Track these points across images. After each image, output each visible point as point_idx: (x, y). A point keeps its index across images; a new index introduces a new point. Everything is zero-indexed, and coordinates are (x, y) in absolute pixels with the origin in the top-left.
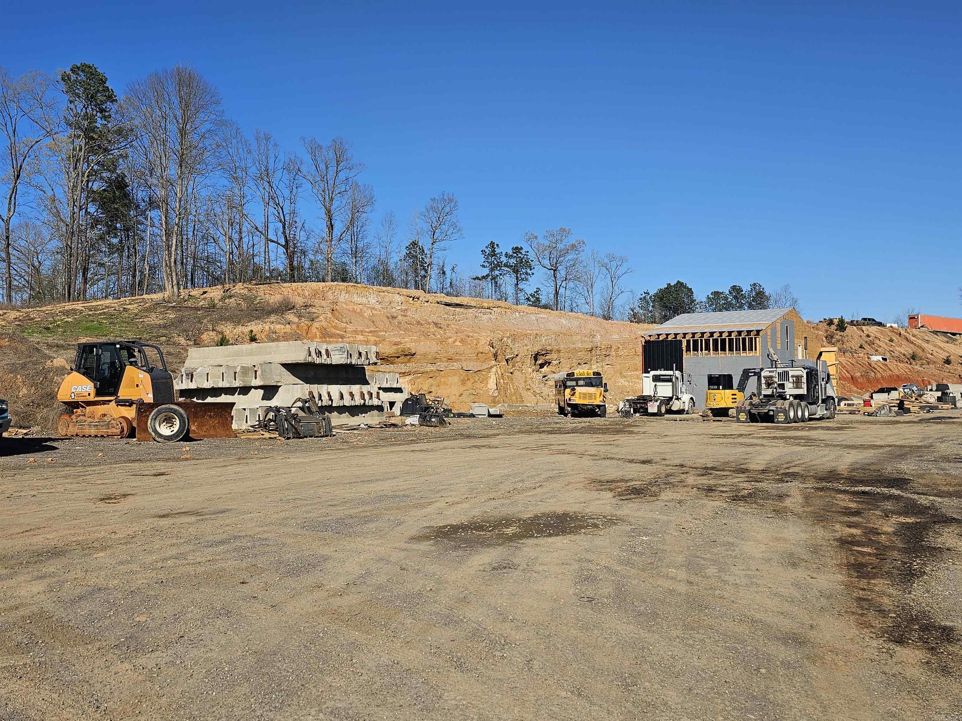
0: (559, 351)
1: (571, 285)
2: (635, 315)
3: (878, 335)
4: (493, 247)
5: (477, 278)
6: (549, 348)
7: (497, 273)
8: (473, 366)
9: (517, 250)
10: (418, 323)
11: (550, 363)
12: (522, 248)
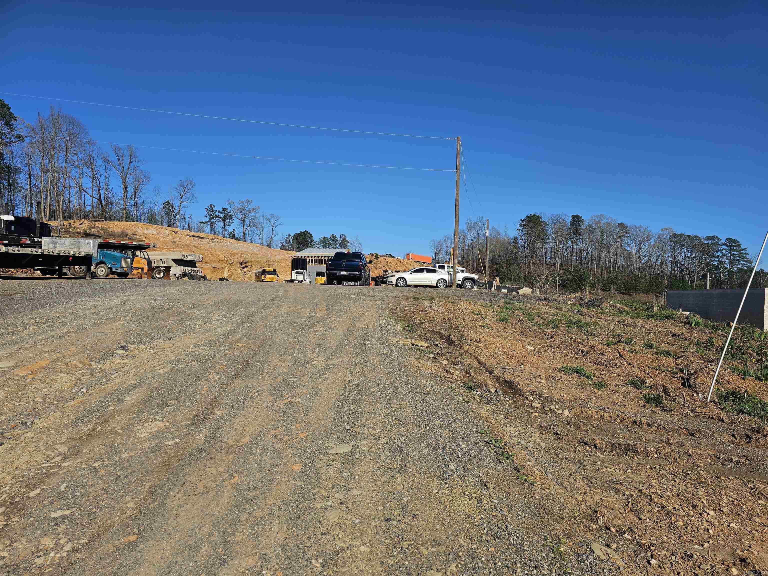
0: (251, 262)
1: (252, 229)
2: (283, 246)
3: (391, 262)
4: (211, 207)
5: (203, 222)
6: (247, 260)
7: (214, 220)
8: (217, 266)
9: (225, 209)
10: (187, 245)
11: (247, 267)
12: (227, 209)
